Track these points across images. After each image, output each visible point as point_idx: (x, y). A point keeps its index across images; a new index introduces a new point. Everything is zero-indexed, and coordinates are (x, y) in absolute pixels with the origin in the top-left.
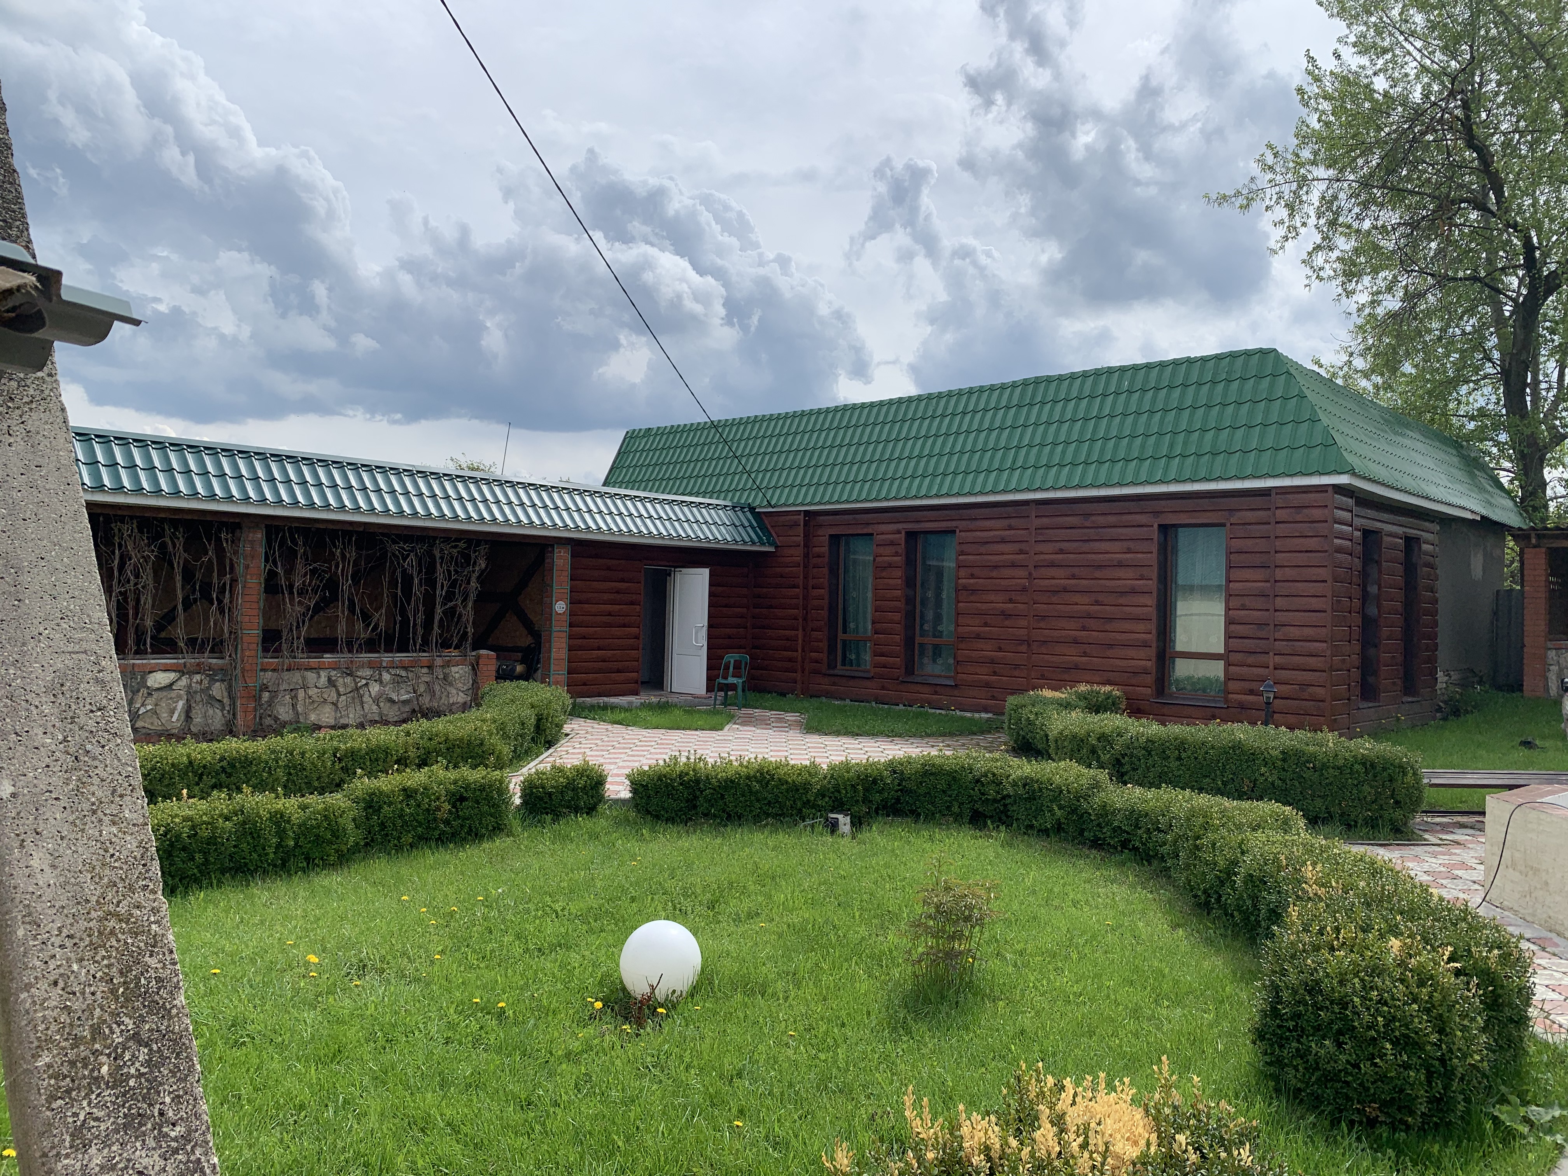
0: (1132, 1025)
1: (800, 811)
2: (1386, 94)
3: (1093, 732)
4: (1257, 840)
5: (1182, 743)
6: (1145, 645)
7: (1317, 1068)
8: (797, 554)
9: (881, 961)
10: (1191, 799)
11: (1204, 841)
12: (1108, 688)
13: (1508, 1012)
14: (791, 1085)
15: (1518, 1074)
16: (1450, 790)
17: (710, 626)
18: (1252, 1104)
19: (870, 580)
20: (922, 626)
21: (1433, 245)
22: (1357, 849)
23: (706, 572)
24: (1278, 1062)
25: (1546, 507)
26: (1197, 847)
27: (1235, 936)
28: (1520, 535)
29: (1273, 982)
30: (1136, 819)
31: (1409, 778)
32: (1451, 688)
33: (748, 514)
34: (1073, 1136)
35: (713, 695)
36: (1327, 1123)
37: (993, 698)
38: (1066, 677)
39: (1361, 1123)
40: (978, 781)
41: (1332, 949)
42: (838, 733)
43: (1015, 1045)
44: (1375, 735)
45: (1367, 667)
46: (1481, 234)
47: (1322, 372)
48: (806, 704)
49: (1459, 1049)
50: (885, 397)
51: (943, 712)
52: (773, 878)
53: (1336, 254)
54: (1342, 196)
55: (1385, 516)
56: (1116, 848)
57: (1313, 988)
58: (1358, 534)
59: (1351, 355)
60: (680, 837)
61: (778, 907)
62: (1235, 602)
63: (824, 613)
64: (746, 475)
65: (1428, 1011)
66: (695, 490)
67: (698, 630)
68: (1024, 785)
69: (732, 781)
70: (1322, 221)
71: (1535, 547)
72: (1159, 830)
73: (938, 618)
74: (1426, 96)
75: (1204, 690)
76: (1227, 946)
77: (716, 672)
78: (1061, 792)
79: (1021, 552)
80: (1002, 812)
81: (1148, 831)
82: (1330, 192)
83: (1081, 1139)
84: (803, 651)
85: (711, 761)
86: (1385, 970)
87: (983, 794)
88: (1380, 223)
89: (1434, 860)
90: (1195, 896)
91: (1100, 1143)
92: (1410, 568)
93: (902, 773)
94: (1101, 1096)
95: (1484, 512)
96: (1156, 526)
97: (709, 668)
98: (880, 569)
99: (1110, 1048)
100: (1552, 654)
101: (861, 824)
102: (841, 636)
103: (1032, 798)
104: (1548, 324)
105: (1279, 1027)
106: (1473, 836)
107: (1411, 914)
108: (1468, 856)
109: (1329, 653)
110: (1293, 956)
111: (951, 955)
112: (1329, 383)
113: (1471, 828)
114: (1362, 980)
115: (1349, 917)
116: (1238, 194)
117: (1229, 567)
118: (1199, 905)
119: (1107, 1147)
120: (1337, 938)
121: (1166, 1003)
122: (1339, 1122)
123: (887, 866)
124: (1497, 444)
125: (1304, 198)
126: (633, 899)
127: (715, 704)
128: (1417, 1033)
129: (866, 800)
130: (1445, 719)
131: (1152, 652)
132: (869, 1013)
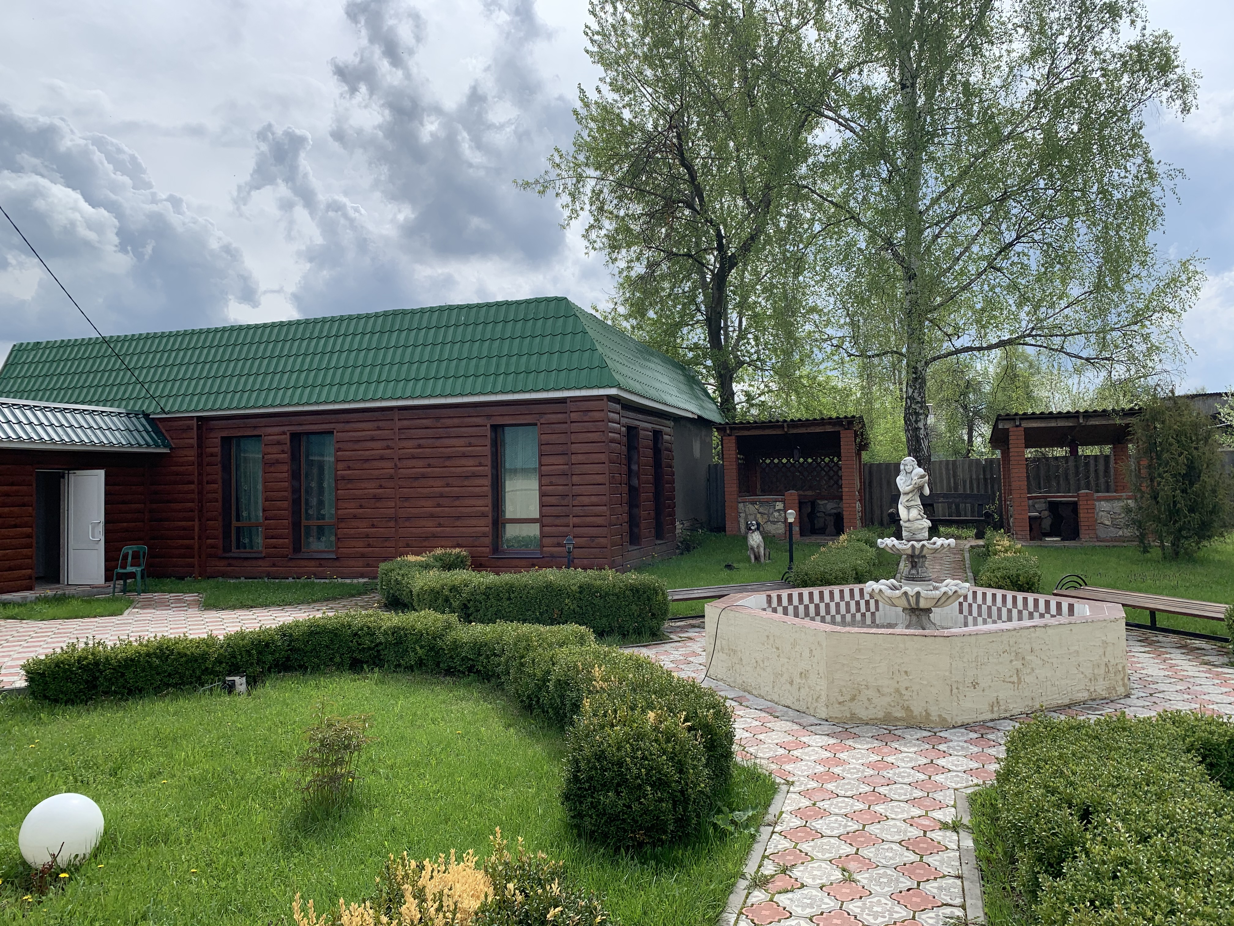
0: (477, 808)
1: (199, 678)
2: (630, 122)
3: (446, 585)
4: (562, 653)
5: (511, 587)
6: (484, 515)
7: (605, 814)
8: (191, 455)
9: (275, 793)
10: (517, 628)
11: (527, 659)
12: (458, 550)
13: (720, 751)
14: (193, 916)
15: (727, 791)
16: (685, 603)
17: (107, 522)
18: (562, 849)
19: (260, 473)
20: (306, 511)
21: (663, 230)
22: (627, 652)
23: (102, 473)
24: (580, 815)
25: (735, 409)
26: (522, 665)
27: (550, 726)
28: (721, 428)
29: (574, 756)
30: (479, 649)
31: (660, 597)
32: (685, 532)
33: (143, 420)
34: (430, 903)
35: (111, 584)
36: (611, 852)
37: (368, 565)
38: (426, 544)
39: (633, 846)
40: (356, 634)
41: (612, 726)
42: (234, 608)
43: (388, 841)
44: (639, 569)
45: (633, 522)
46: (691, 224)
47: (598, 315)
48: (204, 584)
49: (692, 782)
50: (269, 320)
51: (327, 581)
52: (174, 740)
53: (603, 232)
54: (605, 190)
55: (640, 416)
56: (464, 673)
57: (600, 756)
58: (624, 429)
59: (616, 303)
60: (80, 715)
61: (179, 764)
62: (545, 480)
63: (219, 505)
64: (139, 386)
65: (672, 759)
66: (89, 398)
67: (95, 526)
68: (393, 634)
69: (132, 660)
70: (594, 208)
71: (729, 435)
72: (495, 655)
73: (321, 503)
74: (656, 127)
75: (526, 546)
76: (544, 736)
77: (113, 563)
78: (422, 635)
79: (388, 448)
80: (375, 657)
81: (488, 657)
82: (598, 187)
83: (437, 903)
84: (199, 538)
85: (110, 644)
86: (645, 735)
87: (360, 644)
88: (630, 212)
89: (676, 652)
90: (522, 701)
91: (451, 903)
92: (657, 451)
93: (291, 635)
94: (453, 867)
95: (699, 413)
96: (489, 426)
97: (107, 560)
98: (268, 464)
99: (461, 829)
100: (741, 506)
101: (255, 682)
102: (234, 523)
103: (399, 642)
104: (732, 288)
105: (579, 789)
106: (699, 632)
107: (660, 693)
108: (696, 647)
109: (608, 513)
110: (587, 736)
111: (334, 778)
112: (602, 324)
113: (699, 627)
114: (631, 745)
115: (623, 701)
116: (537, 182)
117: (541, 455)
118: (525, 708)
119: (456, 906)
120: (615, 717)
121: (502, 786)
122: (620, 850)
123: (279, 714)
124: (706, 367)
125: (581, 190)
126: (32, 779)
127: (114, 592)
128: (666, 776)
129: (259, 662)
130: (682, 554)
131: (489, 520)
132: (264, 840)
